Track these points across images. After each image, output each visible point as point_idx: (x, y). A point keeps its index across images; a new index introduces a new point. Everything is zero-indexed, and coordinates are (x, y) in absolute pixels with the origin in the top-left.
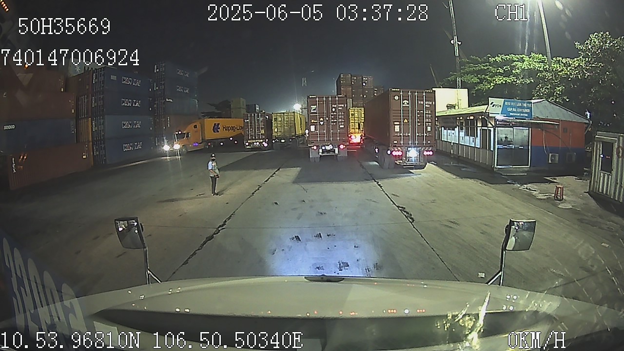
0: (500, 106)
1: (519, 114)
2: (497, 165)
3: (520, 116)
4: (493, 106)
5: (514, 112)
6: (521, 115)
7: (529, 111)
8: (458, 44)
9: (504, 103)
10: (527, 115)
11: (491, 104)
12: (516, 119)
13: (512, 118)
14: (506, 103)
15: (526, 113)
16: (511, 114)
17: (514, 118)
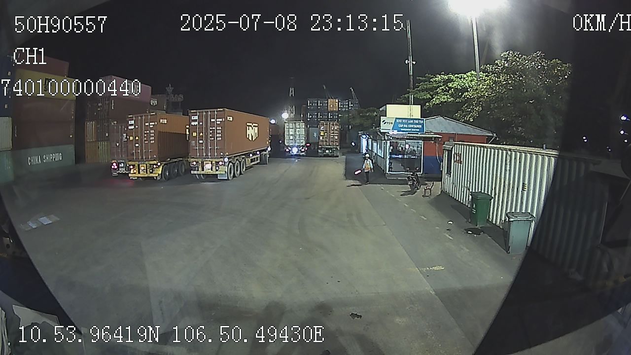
0: (392, 123)
1: (410, 130)
2: (389, 171)
3: (411, 131)
4: (385, 123)
5: (405, 128)
6: (413, 130)
7: (421, 126)
8: (413, 64)
9: (396, 121)
10: (418, 130)
11: (383, 122)
12: (408, 133)
13: (405, 133)
14: (397, 121)
15: (418, 128)
16: (402, 130)
17: (407, 133)
